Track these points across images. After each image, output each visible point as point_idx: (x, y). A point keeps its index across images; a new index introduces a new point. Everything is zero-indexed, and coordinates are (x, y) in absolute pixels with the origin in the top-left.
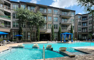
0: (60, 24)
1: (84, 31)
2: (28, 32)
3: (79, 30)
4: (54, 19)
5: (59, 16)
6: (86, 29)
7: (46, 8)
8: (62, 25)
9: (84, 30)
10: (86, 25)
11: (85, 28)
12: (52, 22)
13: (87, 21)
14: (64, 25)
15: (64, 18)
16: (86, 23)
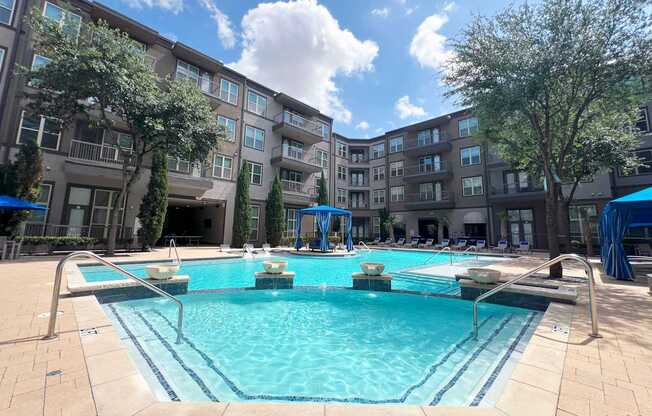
0: (274, 161)
1: (354, 205)
2: (70, 185)
3: (339, 198)
4: (248, 133)
5: (272, 124)
6: (361, 198)
7: (212, 74)
8: (282, 169)
9: (354, 199)
10: (361, 180)
11: (357, 193)
12: (236, 147)
13: (367, 166)
14: (288, 171)
15: (291, 141)
16: (363, 173)
